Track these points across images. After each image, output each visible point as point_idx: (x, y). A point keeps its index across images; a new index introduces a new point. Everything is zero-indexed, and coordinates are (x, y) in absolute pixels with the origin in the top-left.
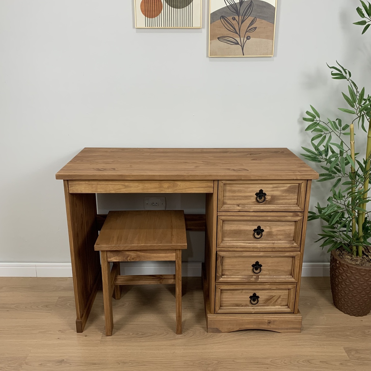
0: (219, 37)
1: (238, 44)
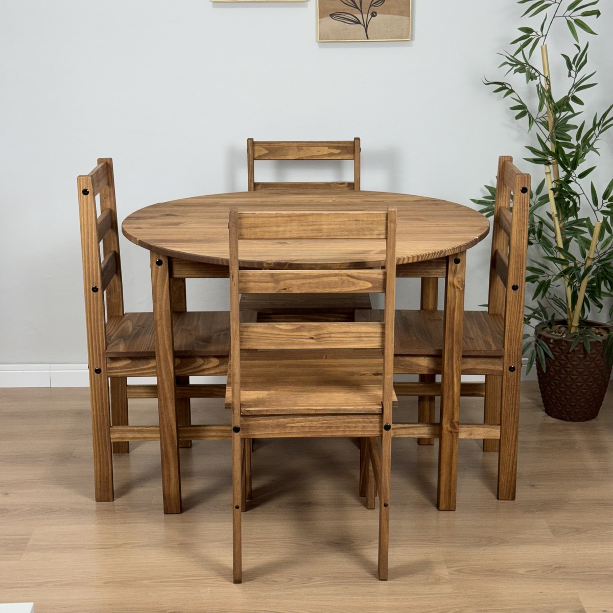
0: (331, 13)
1: (359, 23)
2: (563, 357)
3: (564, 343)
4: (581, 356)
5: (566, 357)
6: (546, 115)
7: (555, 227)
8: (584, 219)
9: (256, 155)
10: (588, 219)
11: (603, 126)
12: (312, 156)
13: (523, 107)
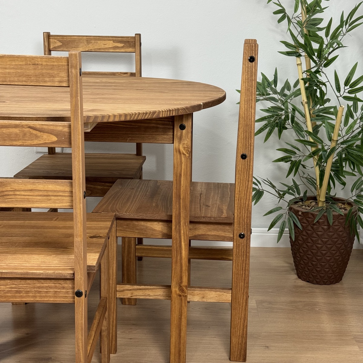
2: (310, 228)
3: (310, 216)
4: (325, 227)
5: (312, 228)
6: (301, 15)
7: (305, 113)
8: (331, 108)
9: (51, 47)
10: (335, 108)
11: (350, 26)
12: (100, 49)
13: (282, 11)
